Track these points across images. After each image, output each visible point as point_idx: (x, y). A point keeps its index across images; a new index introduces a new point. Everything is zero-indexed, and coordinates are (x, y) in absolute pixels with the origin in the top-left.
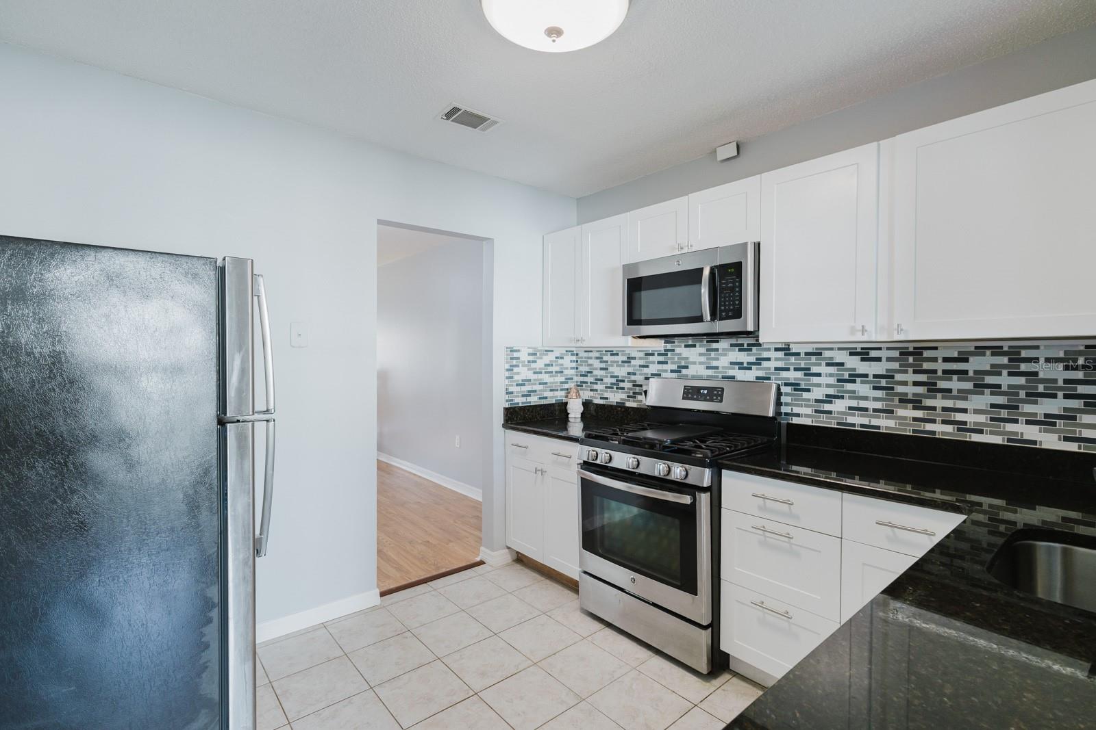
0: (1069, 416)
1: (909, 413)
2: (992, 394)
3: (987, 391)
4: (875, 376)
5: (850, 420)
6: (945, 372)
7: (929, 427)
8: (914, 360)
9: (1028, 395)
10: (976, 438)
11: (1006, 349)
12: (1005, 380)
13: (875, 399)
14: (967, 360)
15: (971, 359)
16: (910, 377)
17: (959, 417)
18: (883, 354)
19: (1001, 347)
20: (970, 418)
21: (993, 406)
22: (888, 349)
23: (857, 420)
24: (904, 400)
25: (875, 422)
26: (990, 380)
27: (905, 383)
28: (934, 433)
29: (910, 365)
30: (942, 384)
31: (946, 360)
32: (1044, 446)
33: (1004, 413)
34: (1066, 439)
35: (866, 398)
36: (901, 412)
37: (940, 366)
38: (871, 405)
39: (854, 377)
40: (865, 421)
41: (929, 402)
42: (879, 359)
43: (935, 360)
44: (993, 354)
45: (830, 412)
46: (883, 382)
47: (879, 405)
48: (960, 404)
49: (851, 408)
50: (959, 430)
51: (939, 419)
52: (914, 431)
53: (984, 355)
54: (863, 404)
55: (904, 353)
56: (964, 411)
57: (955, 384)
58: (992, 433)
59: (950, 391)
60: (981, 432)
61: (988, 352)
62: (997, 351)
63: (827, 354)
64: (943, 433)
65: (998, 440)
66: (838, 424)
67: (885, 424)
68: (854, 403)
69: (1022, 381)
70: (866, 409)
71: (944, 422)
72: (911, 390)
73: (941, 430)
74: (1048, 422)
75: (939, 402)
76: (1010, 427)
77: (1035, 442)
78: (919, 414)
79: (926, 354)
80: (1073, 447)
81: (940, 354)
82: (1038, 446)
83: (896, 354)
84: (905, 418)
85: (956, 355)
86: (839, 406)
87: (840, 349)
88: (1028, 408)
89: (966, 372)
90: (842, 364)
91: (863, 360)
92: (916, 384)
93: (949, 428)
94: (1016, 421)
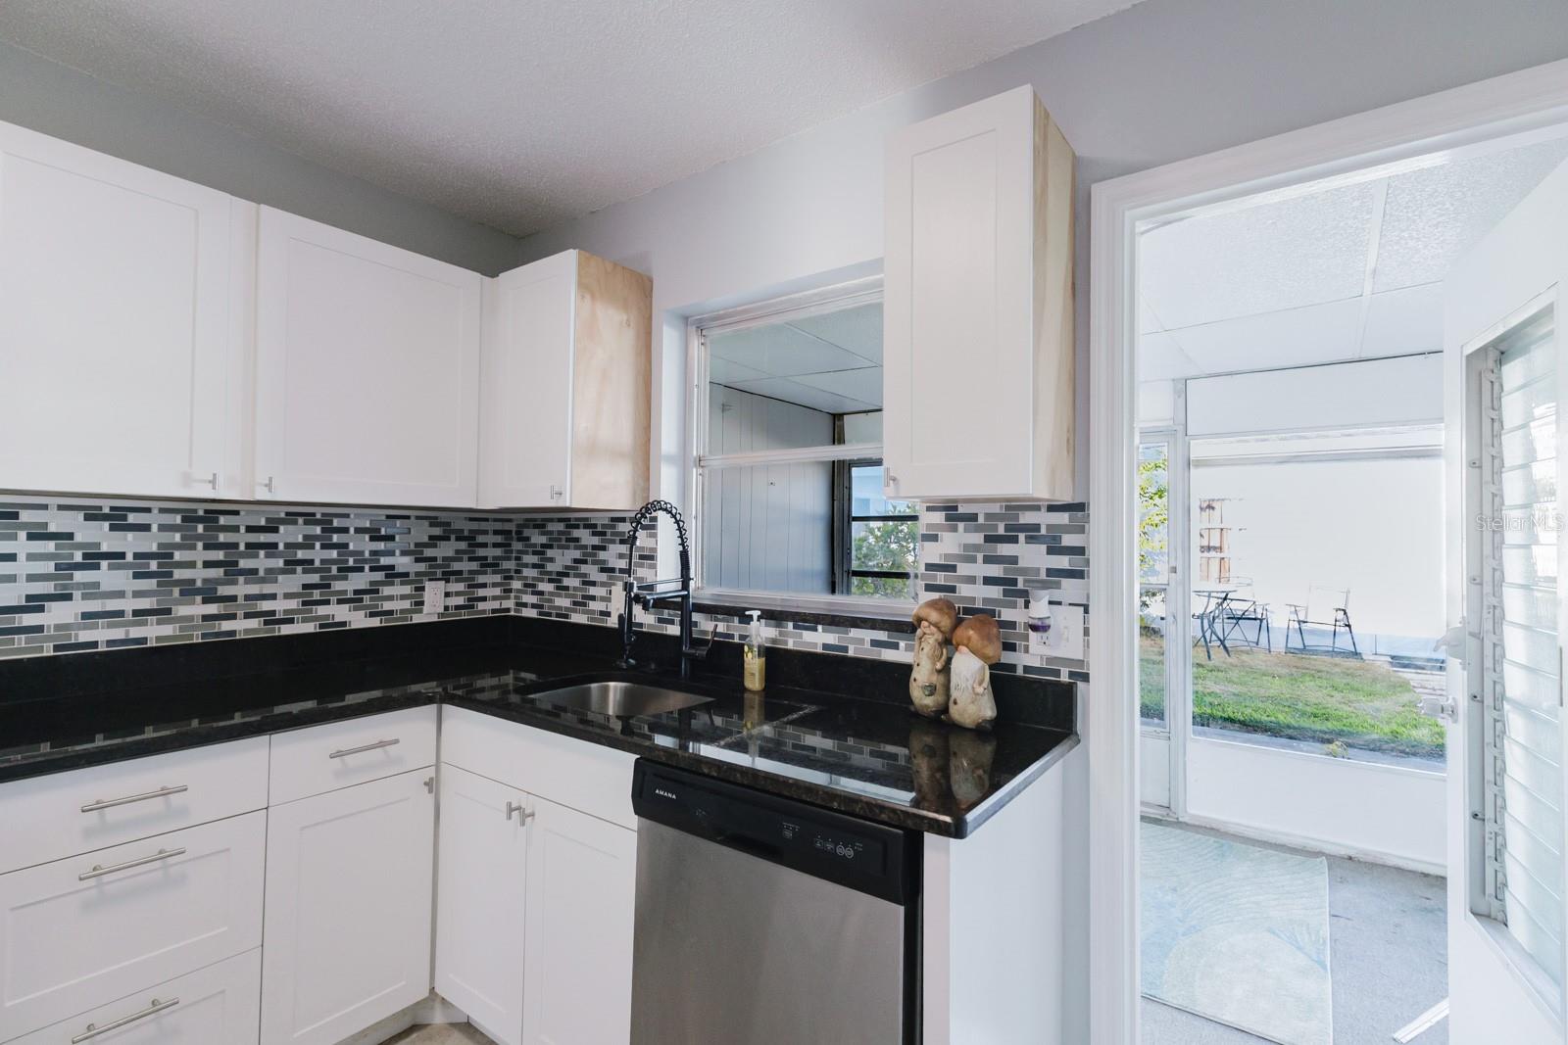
0: (373, 590)
1: (198, 609)
2: (305, 572)
3: (299, 569)
4: (137, 556)
5: (85, 636)
6: (249, 546)
7: (226, 626)
8: (205, 529)
9: (340, 570)
10: (286, 630)
11: (318, 516)
12: (318, 554)
13: (137, 594)
14: (276, 530)
15: (282, 528)
16: (200, 554)
17: (266, 606)
18: (155, 520)
19: (314, 515)
20: (279, 606)
21: (305, 587)
22: (162, 511)
23: (102, 635)
24: (188, 590)
25: (136, 632)
26: (301, 554)
27: (192, 565)
28: (233, 633)
29: (199, 538)
30: (243, 564)
31: (250, 529)
32: (353, 627)
33: (316, 595)
34: (372, 615)
35: (121, 594)
36: (182, 611)
37: (242, 539)
38: (128, 605)
39: (94, 558)
40: (118, 634)
41: (224, 591)
42: (146, 528)
43: (235, 529)
44: (306, 523)
45: (39, 629)
46: (153, 565)
47: (145, 604)
48: (268, 589)
49: (86, 616)
50: (266, 623)
51: (240, 613)
52: (204, 636)
53: (295, 523)
54: (112, 605)
55: (190, 518)
56: (273, 597)
57: (262, 562)
58: (305, 620)
59: (255, 571)
60: (291, 621)
61: (301, 520)
62: (309, 518)
63: (25, 516)
64: (247, 631)
65: (310, 628)
66: (57, 648)
67: (154, 633)
68: (94, 606)
69: (334, 554)
70: (120, 613)
71: (247, 616)
72: (199, 575)
73: (243, 627)
74: (355, 600)
75: (241, 589)
76: (322, 610)
77: (344, 624)
78: (212, 609)
79: (223, 520)
80: (375, 622)
81: (242, 521)
82: (348, 628)
83: (178, 519)
84: (190, 618)
85: (263, 522)
86: (57, 615)
87: (61, 507)
88: (338, 586)
89: (275, 546)
90: (70, 536)
91: (113, 528)
92: (207, 564)
93: (254, 623)
94: (327, 602)
